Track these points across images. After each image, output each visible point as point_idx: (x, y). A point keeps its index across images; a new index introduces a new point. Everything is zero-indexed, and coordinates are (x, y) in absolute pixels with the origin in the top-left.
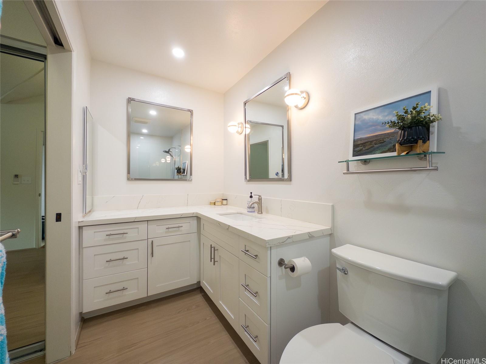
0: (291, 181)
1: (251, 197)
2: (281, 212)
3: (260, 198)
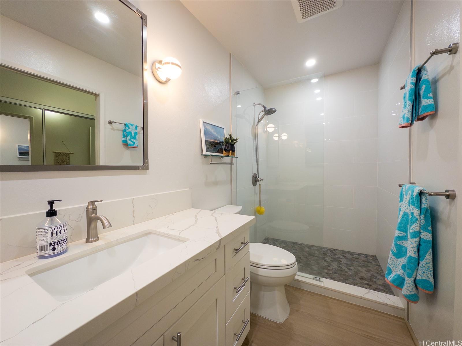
0: (147, 168)
1: (52, 213)
2: (134, 217)
3: (94, 206)
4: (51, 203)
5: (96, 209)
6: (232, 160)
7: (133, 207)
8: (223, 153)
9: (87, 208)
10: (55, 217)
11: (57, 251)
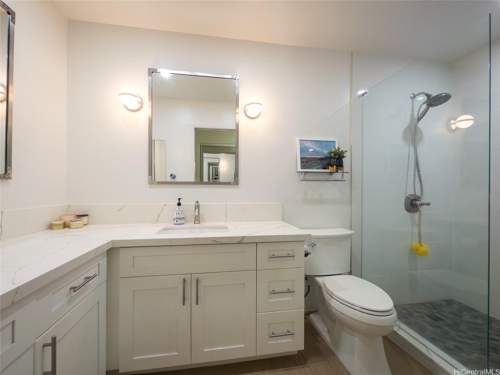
1: (179, 204)
2: (226, 217)
3: (198, 204)
4: (179, 199)
5: (199, 206)
6: (343, 176)
7: (226, 210)
8: (329, 169)
9: (195, 205)
10: (180, 206)
11: (178, 222)
